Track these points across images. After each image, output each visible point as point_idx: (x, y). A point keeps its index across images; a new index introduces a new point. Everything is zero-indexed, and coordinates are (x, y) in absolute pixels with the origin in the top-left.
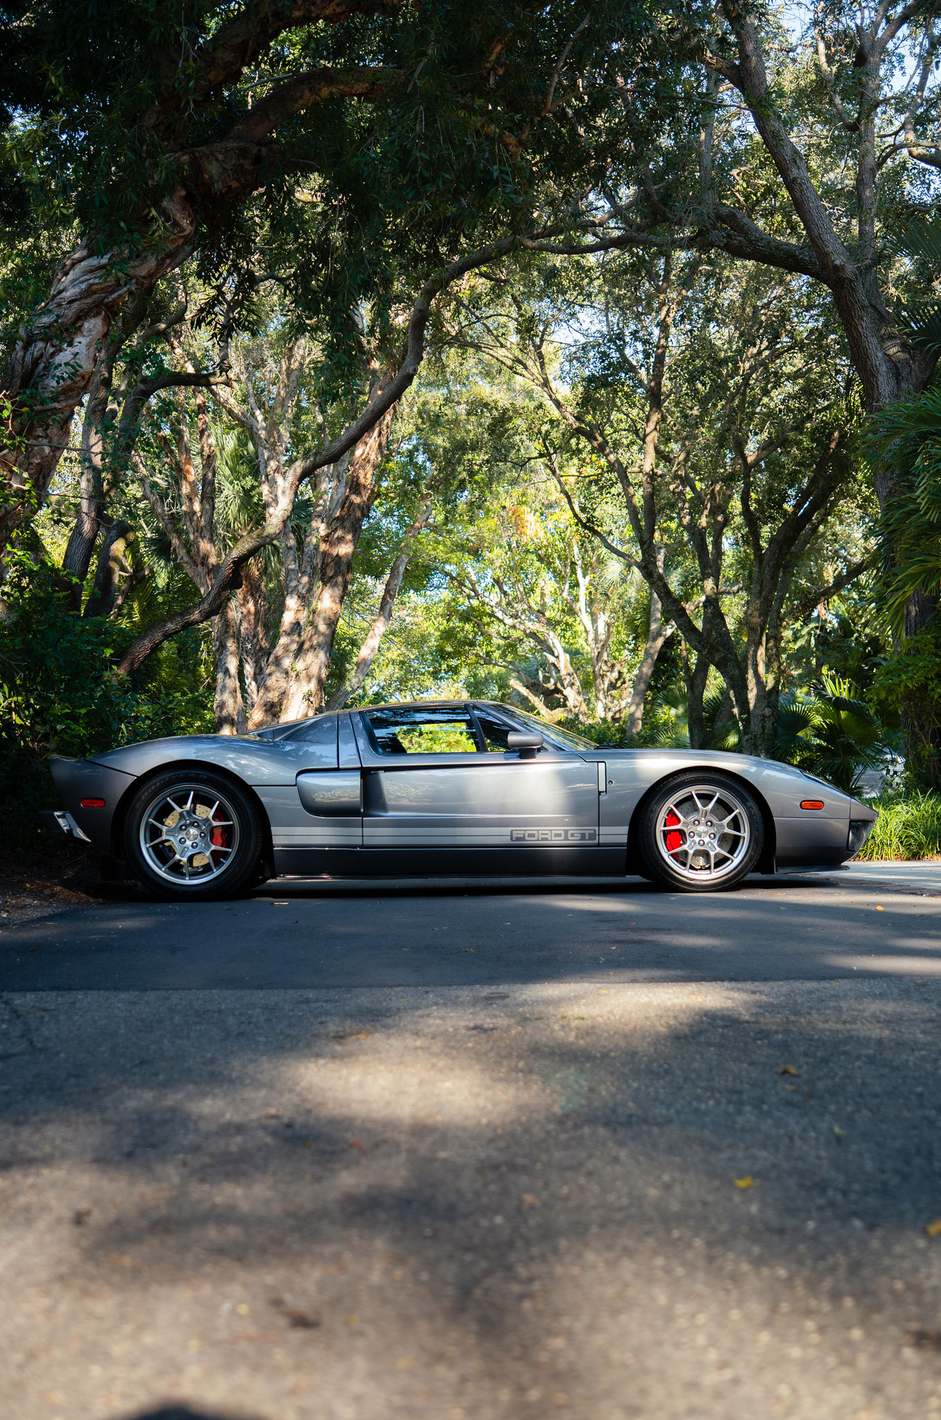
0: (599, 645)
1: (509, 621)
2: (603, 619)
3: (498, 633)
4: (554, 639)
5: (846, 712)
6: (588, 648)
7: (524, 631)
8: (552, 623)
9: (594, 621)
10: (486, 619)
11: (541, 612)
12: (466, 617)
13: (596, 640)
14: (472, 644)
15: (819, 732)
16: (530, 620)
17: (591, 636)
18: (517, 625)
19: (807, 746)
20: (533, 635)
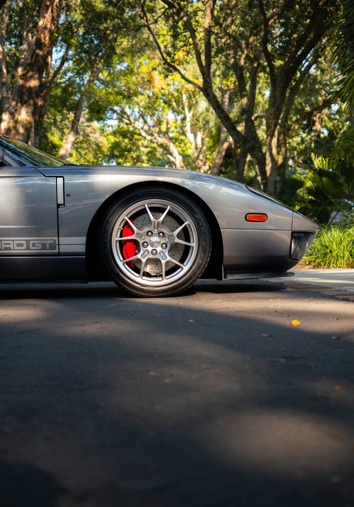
0: (198, 151)
1: (149, 138)
2: (200, 135)
3: (143, 144)
4: (173, 148)
5: (326, 178)
6: (191, 151)
7: (157, 143)
8: (171, 139)
9: (195, 137)
10: (136, 137)
11: (167, 133)
12: (124, 134)
13: (196, 148)
14: (129, 151)
15: (310, 191)
16: (159, 137)
17: (193, 146)
18: (153, 140)
19: (302, 200)
20: (161, 146)
